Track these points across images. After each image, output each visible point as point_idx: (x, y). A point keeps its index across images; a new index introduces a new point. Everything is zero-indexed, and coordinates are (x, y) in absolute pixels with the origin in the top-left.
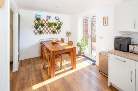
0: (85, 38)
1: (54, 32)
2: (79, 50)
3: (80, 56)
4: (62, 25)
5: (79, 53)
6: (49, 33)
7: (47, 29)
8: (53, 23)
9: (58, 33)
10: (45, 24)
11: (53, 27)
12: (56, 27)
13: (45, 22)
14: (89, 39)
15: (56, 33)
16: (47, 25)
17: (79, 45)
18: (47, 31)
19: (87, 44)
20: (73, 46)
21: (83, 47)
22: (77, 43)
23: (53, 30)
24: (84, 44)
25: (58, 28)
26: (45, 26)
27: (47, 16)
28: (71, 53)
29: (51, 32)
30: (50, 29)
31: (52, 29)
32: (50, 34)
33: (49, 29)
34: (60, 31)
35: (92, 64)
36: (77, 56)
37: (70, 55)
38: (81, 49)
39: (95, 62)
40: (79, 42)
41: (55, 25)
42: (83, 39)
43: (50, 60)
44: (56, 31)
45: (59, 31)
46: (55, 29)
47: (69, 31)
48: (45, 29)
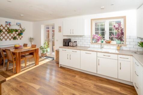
0: (47, 42)
1: (15, 38)
2: (41, 53)
3: (42, 57)
4: (24, 31)
5: (42, 55)
6: (8, 39)
7: (6, 35)
8: (13, 30)
9: (19, 39)
10: (4, 30)
11: (14, 33)
12: (17, 33)
13: (4, 28)
14: (50, 43)
15: (17, 39)
16: (6, 31)
17: (42, 48)
18: (6, 37)
19: (49, 47)
20: (36, 48)
21: (46, 49)
22: (40, 47)
23: (14, 36)
24: (46, 47)
25: (20, 34)
26: (3, 32)
27: (6, 22)
28: (35, 54)
29: (11, 38)
30: (10, 35)
31: (12, 35)
32: (10, 40)
33: (8, 35)
34: (22, 37)
35: (52, 60)
36: (40, 57)
37: (34, 56)
38: (44, 51)
39: (54, 58)
40: (41, 46)
41: (16, 31)
42: (45, 43)
43: (15, 60)
44: (17, 37)
45: (20, 37)
46: (16, 35)
47: (32, 37)
48: (4, 35)
